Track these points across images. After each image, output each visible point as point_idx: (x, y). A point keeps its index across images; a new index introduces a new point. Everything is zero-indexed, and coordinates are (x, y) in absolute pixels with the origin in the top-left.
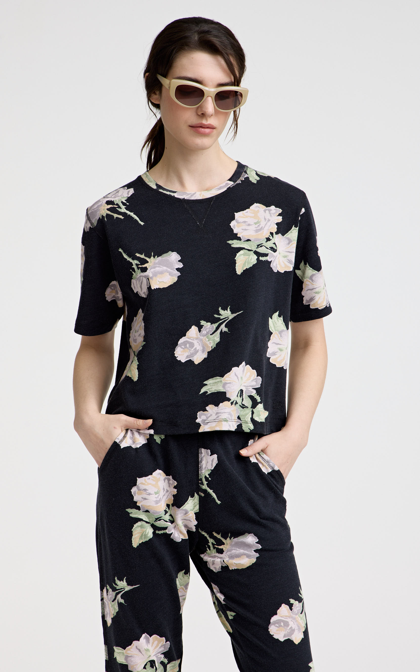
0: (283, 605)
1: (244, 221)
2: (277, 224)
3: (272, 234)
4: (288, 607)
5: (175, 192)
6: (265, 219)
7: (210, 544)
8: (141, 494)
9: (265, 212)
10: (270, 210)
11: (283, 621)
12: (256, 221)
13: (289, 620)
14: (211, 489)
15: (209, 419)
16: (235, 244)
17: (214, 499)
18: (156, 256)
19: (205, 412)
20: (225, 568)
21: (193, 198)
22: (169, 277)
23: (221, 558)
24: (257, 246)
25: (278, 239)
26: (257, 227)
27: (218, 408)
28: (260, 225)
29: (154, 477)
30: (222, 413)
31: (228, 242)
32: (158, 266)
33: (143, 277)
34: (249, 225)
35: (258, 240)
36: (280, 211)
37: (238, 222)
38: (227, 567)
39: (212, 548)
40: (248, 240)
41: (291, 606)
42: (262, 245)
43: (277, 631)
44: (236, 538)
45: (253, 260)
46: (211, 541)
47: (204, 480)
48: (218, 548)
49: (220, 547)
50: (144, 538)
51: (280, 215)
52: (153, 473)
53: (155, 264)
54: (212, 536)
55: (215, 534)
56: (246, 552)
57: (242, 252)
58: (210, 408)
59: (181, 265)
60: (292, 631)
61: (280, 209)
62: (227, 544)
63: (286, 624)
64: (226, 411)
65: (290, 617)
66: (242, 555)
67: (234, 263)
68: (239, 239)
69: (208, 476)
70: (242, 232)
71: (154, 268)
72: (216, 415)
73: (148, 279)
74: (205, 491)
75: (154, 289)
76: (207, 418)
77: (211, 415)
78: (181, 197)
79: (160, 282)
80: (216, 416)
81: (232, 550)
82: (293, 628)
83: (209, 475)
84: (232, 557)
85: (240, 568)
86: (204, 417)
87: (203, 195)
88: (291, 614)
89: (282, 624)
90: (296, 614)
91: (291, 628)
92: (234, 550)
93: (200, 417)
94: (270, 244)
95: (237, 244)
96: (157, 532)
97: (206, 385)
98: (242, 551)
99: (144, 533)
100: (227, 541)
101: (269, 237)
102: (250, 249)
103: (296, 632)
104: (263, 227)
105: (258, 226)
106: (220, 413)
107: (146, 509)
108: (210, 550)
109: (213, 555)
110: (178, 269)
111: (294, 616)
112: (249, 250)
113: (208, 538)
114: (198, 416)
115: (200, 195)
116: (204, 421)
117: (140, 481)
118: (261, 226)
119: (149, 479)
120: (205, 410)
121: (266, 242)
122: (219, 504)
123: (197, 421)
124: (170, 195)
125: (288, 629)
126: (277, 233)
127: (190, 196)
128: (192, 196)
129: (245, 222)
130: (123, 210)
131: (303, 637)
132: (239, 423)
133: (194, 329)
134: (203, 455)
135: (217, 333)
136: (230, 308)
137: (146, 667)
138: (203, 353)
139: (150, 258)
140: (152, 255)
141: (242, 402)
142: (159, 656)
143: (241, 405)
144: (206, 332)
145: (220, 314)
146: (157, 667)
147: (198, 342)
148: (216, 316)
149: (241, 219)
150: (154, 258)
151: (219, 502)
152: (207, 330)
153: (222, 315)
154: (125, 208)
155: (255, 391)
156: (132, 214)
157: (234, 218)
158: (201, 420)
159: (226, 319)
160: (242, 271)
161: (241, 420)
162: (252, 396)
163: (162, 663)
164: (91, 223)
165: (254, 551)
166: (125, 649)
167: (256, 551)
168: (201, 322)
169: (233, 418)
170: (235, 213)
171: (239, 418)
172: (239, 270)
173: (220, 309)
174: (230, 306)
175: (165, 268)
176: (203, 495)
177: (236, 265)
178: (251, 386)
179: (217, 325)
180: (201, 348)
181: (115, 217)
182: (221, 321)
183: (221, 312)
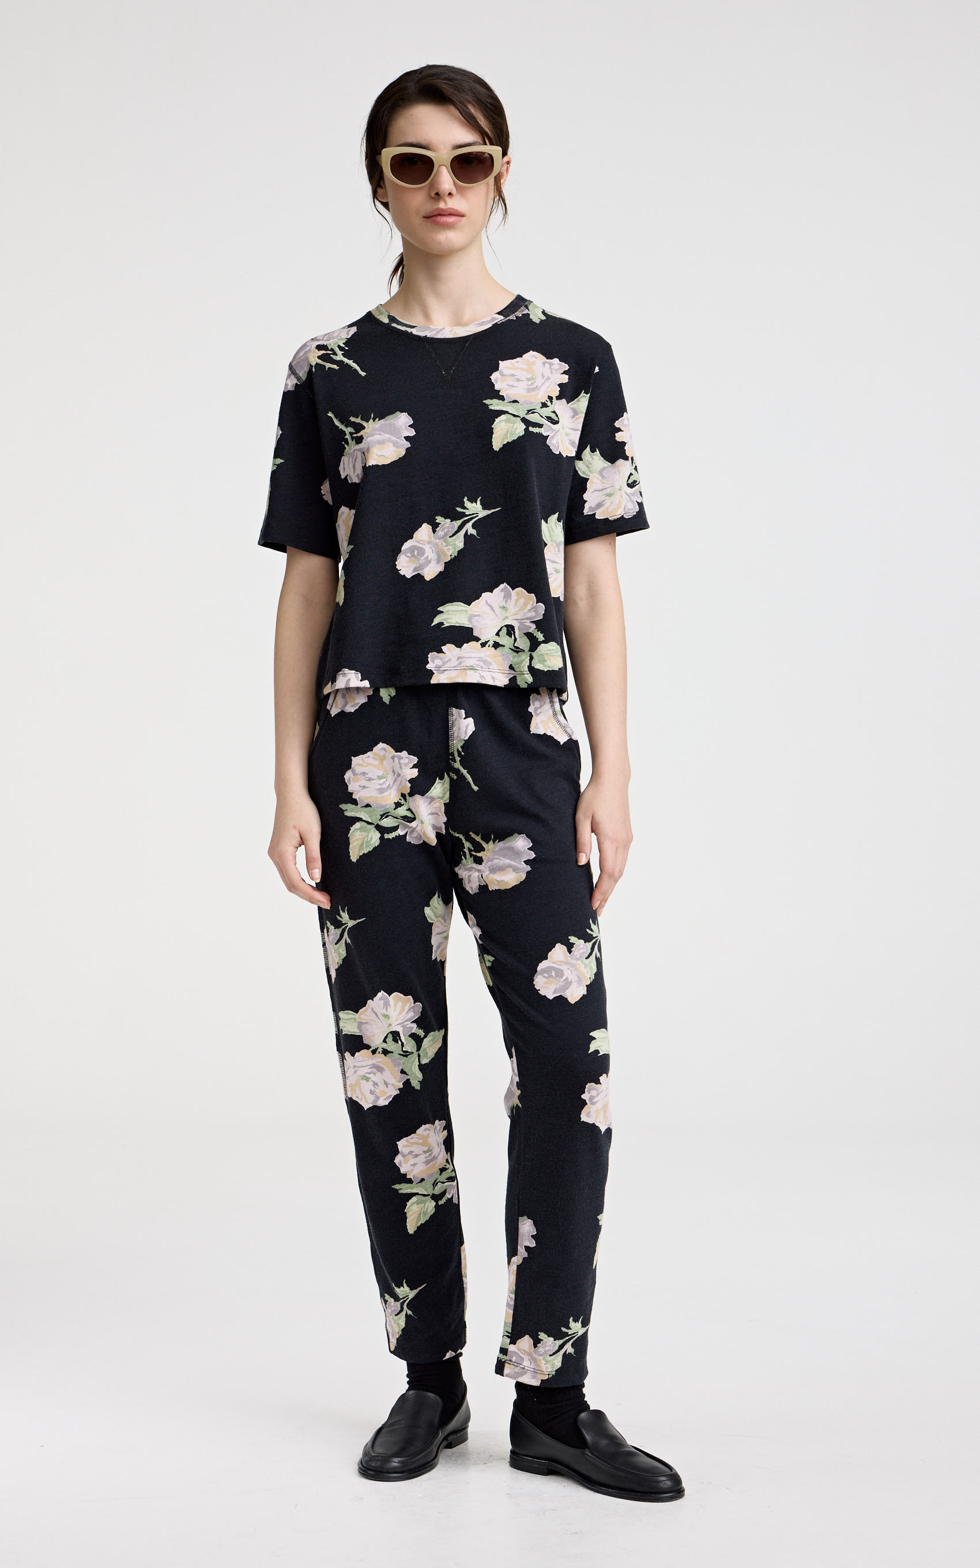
0: (558, 946)
1: (512, 372)
2: (560, 385)
3: (550, 398)
4: (565, 948)
5: (414, 327)
6: (543, 376)
7: (466, 850)
8: (358, 781)
9: (544, 366)
10: (551, 365)
11: (555, 969)
12: (529, 376)
13: (564, 968)
14: (465, 769)
15: (446, 665)
16: (494, 405)
17: (468, 783)
18: (378, 419)
19: (441, 655)
20: (484, 888)
21: (439, 336)
22: (394, 448)
23: (479, 871)
24: (526, 412)
25: (561, 407)
26: (530, 385)
27: (460, 651)
28: (534, 383)
29: (375, 754)
30: (467, 658)
31: (484, 401)
32: (377, 432)
33: (358, 451)
34: (518, 380)
35: (532, 403)
36: (566, 367)
37: (502, 375)
38: (486, 886)
39: (468, 856)
40: (515, 401)
41: (570, 947)
42: (535, 411)
43: (545, 983)
44: (502, 842)
45: (520, 429)
46: (467, 845)
47: (456, 754)
48: (476, 856)
49: (478, 855)
50: (366, 846)
51: (565, 373)
52: (374, 749)
53: (376, 430)
54: (469, 839)
55: (473, 835)
56: (513, 863)
57: (503, 417)
58: (449, 648)
59: (411, 433)
60: (568, 984)
61: (567, 365)
62: (488, 850)
63: (560, 973)
64: (474, 656)
65: (567, 963)
66: (507, 867)
67: (491, 432)
68: (502, 398)
69: (460, 750)
70: (507, 389)
71: (372, 435)
72: (458, 660)
73: (363, 453)
74: (457, 772)
76: (444, 663)
77: (450, 660)
78: (422, 334)
79: (379, 456)
80: (458, 662)
81: (494, 859)
82: (570, 980)
83: (461, 747)
84: (494, 870)
85: (503, 888)
86: (439, 662)
87: (455, 333)
88: (569, 959)
89: (553, 974)
90: (578, 959)
91: (567, 979)
92: (497, 859)
93: (434, 662)
94: (547, 412)
95: (497, 405)
96: (386, 836)
97: (443, 612)
98: (507, 861)
99: (366, 838)
100: (489, 847)
101: (546, 402)
102: (516, 414)
103: (574, 986)
104: (539, 387)
105: (532, 383)
106: (464, 657)
107: (366, 802)
108: (466, 858)
109: (469, 866)
110: (407, 438)
111: (573, 962)
112: (515, 416)
113: (464, 841)
114: (430, 659)
115: (451, 331)
116: (439, 667)
117: (355, 761)
118: (535, 386)
119: (369, 757)
120: (441, 651)
121: (541, 408)
122: (476, 790)
123: (428, 667)
124: (406, 332)
125: (561, 981)
126: (558, 398)
127: (434, 332)
128: (438, 332)
129: (513, 375)
130: (340, 357)
131: (586, 993)
132: (512, 676)
133: (426, 528)
134: (454, 717)
135: (460, 535)
136: (480, 500)
137: (387, 1040)
138: (438, 564)
139: (368, 421)
140: (372, 417)
141: (514, 643)
142: (408, 1026)
143: (513, 648)
144: (443, 533)
145: (465, 508)
146: (403, 1041)
147: (431, 548)
148: (459, 509)
149: (507, 372)
150: (374, 421)
151: (476, 788)
152: (446, 531)
153: (468, 509)
154: (342, 354)
155: (534, 626)
156: (351, 362)
157: (496, 368)
158: (434, 665)
159: (474, 516)
160: (502, 446)
161: (515, 671)
162: (530, 633)
163: (413, 1036)
164: (298, 378)
165: (524, 862)
166: (357, 1013)
167: (527, 862)
168: (437, 518)
169: (494, 666)
170: (500, 362)
171: (511, 667)
172: (497, 444)
173: (465, 499)
174: (480, 498)
175: (388, 436)
176: (455, 777)
177: (493, 436)
178: (527, 619)
179: (459, 522)
180: (436, 557)
181: (327, 368)
182: (466, 518)
183: (467, 504)
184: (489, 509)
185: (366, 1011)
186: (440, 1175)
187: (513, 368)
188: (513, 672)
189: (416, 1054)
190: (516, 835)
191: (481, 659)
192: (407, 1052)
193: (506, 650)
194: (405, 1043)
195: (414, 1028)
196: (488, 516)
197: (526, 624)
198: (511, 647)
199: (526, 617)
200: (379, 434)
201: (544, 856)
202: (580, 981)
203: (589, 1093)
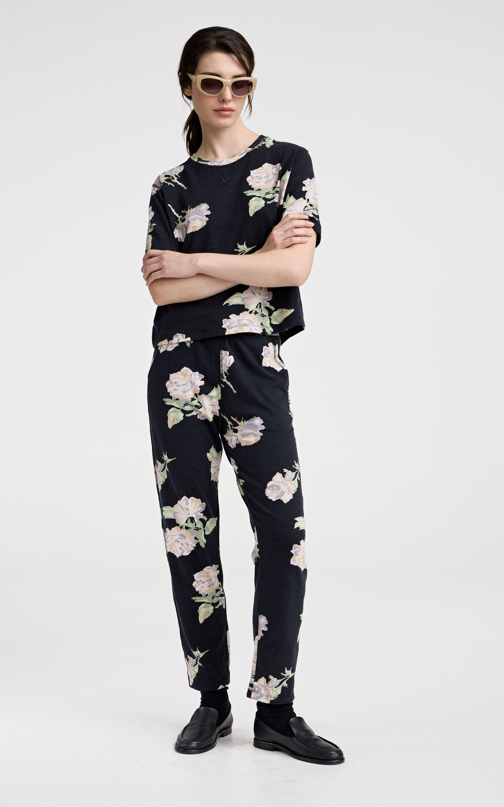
0: (278, 474)
4: (281, 475)
5: (208, 161)
6: (273, 174)
7: (229, 426)
8: (173, 387)
9: (273, 169)
10: (276, 167)
11: (276, 486)
12: (266, 175)
13: (281, 485)
14: (229, 382)
15: (233, 325)
16: (249, 193)
17: (231, 389)
18: (192, 209)
19: (229, 320)
20: (238, 445)
22: (201, 222)
23: (236, 436)
24: (265, 194)
26: (267, 180)
27: (239, 316)
29: (182, 373)
30: (243, 320)
31: (244, 192)
33: (183, 226)
34: (260, 179)
37: (252, 177)
38: (240, 444)
39: (230, 429)
40: (259, 190)
41: (284, 474)
42: (270, 192)
43: (271, 493)
44: (247, 421)
45: (262, 204)
46: (230, 423)
47: (224, 374)
48: (234, 428)
49: (235, 428)
50: (176, 421)
52: (182, 370)
53: (191, 214)
54: (231, 420)
55: (232, 418)
56: (253, 432)
57: (254, 198)
58: (233, 316)
59: (209, 213)
60: (283, 493)
62: (241, 425)
63: (279, 488)
65: (282, 482)
66: (250, 434)
67: (248, 207)
68: (253, 190)
69: (227, 372)
70: (255, 185)
71: (190, 217)
73: (186, 226)
74: (225, 383)
75: (189, 233)
76: (231, 324)
77: (234, 322)
78: (212, 164)
79: (193, 227)
80: (238, 322)
81: (244, 430)
82: (284, 491)
83: (227, 371)
84: (243, 436)
85: (248, 445)
86: (228, 324)
87: (229, 161)
88: (284, 480)
89: (275, 488)
90: (288, 481)
91: (282, 491)
92: (245, 430)
93: (225, 324)
95: (251, 193)
96: (187, 415)
98: (250, 431)
99: (176, 417)
101: (275, 186)
103: (286, 494)
104: (271, 180)
106: (241, 320)
107: (176, 397)
109: (231, 434)
110: (207, 216)
111: (286, 482)
112: (259, 197)
113: (228, 421)
114: (223, 323)
115: (226, 161)
116: (229, 326)
117: (172, 376)
118: (269, 179)
119: (178, 374)
120: (229, 318)
121: (273, 190)
122: (235, 393)
123: (223, 326)
124: (205, 164)
125: (279, 492)
128: (220, 163)
129: (257, 177)
130: (175, 180)
131: (292, 498)
134: (223, 355)
136: (245, 243)
137: (188, 522)
142: (198, 515)
146: (196, 522)
148: (235, 250)
149: (254, 175)
151: (235, 392)
153: (239, 249)
154: (177, 179)
155: (269, 304)
156: (181, 184)
157: (249, 175)
163: (201, 520)
165: (259, 431)
166: (173, 507)
167: (261, 431)
169: (255, 324)
170: (250, 171)
171: (262, 324)
172: (251, 213)
173: (238, 244)
175: (197, 216)
176: (224, 386)
178: (265, 300)
181: (169, 185)
183: (239, 246)
185: (177, 506)
186: (216, 593)
187: (258, 173)
189: (203, 529)
190: (255, 417)
192: (198, 528)
194: (197, 523)
195: (202, 516)
197: (265, 303)
200: (193, 216)
201: (269, 428)
202: (289, 492)
203: (295, 550)
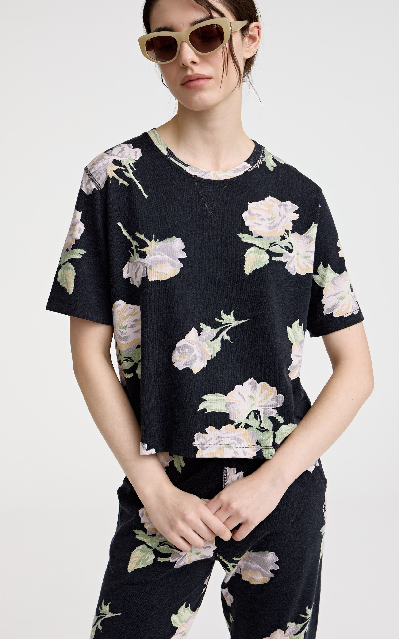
1: (257, 213)
2: (293, 222)
3: (287, 231)
5: (187, 166)
6: (280, 215)
7: (230, 567)
9: (280, 208)
10: (285, 206)
12: (270, 216)
15: (208, 443)
16: (246, 238)
18: (158, 240)
19: (204, 435)
21: (205, 177)
22: (171, 267)
24: (270, 245)
25: (294, 238)
26: (271, 224)
27: (219, 432)
28: (274, 221)
30: (224, 438)
31: (238, 235)
32: (158, 252)
33: (141, 264)
34: (262, 219)
35: (272, 238)
36: (296, 207)
37: (251, 214)
40: (260, 237)
42: (276, 243)
44: (255, 553)
45: (265, 259)
50: (142, 564)
51: (296, 212)
53: (156, 249)
56: (262, 569)
57: (252, 249)
58: (210, 430)
59: (184, 256)
64: (229, 436)
66: (257, 570)
67: (243, 260)
68: (251, 233)
70: (254, 226)
71: (155, 254)
72: (217, 439)
73: (146, 268)
75: (152, 281)
76: (207, 442)
77: (211, 439)
78: (193, 173)
79: (160, 273)
80: (217, 441)
84: (247, 568)
86: (202, 440)
87: (217, 176)
93: (198, 440)
94: (285, 243)
95: (248, 238)
96: (159, 560)
97: (205, 400)
98: (258, 566)
99: (143, 558)
101: (284, 235)
102: (262, 247)
104: (277, 224)
105: (272, 222)
106: (222, 437)
110: (181, 260)
113: (227, 563)
114: (195, 438)
115: (214, 175)
116: (202, 445)
118: (275, 223)
120: (204, 432)
121: (281, 240)
123: (194, 444)
124: (181, 168)
126: (293, 232)
127: (203, 173)
128: (205, 174)
129: (258, 215)
130: (130, 175)
132: (259, 449)
133: (194, 331)
135: (218, 340)
136: (234, 313)
138: (201, 361)
139: (150, 240)
140: (154, 238)
141: (260, 424)
143: (259, 428)
144: (205, 337)
145: (222, 319)
147: (197, 348)
148: (217, 320)
149: (254, 212)
150: (155, 241)
152: (207, 336)
153: (224, 320)
154: (132, 172)
155: (276, 412)
156: (137, 182)
157: (246, 209)
158: (198, 443)
159: (228, 325)
160: (251, 272)
161: (261, 446)
162: (273, 417)
164: (97, 185)
165: (271, 571)
168: (201, 324)
169: (245, 443)
170: (249, 203)
171: (258, 443)
172: (248, 270)
173: (222, 312)
174: (233, 311)
175: (166, 257)
177: (245, 263)
178: (271, 406)
179: (217, 330)
180: (200, 356)
181: (120, 183)
182: (222, 327)
183: (223, 316)
184: (240, 320)
187: (259, 208)
188: (260, 447)
191: (235, 438)
193: (254, 429)
196: (239, 325)
197: (269, 410)
198: (258, 428)
199: (269, 404)
200: (160, 254)
